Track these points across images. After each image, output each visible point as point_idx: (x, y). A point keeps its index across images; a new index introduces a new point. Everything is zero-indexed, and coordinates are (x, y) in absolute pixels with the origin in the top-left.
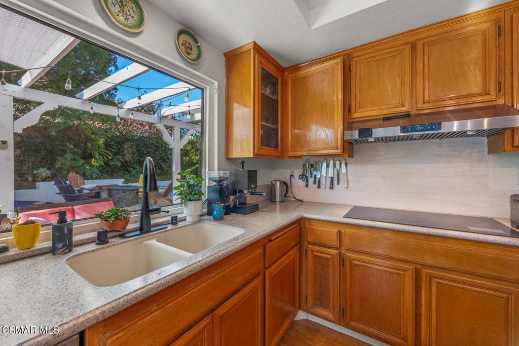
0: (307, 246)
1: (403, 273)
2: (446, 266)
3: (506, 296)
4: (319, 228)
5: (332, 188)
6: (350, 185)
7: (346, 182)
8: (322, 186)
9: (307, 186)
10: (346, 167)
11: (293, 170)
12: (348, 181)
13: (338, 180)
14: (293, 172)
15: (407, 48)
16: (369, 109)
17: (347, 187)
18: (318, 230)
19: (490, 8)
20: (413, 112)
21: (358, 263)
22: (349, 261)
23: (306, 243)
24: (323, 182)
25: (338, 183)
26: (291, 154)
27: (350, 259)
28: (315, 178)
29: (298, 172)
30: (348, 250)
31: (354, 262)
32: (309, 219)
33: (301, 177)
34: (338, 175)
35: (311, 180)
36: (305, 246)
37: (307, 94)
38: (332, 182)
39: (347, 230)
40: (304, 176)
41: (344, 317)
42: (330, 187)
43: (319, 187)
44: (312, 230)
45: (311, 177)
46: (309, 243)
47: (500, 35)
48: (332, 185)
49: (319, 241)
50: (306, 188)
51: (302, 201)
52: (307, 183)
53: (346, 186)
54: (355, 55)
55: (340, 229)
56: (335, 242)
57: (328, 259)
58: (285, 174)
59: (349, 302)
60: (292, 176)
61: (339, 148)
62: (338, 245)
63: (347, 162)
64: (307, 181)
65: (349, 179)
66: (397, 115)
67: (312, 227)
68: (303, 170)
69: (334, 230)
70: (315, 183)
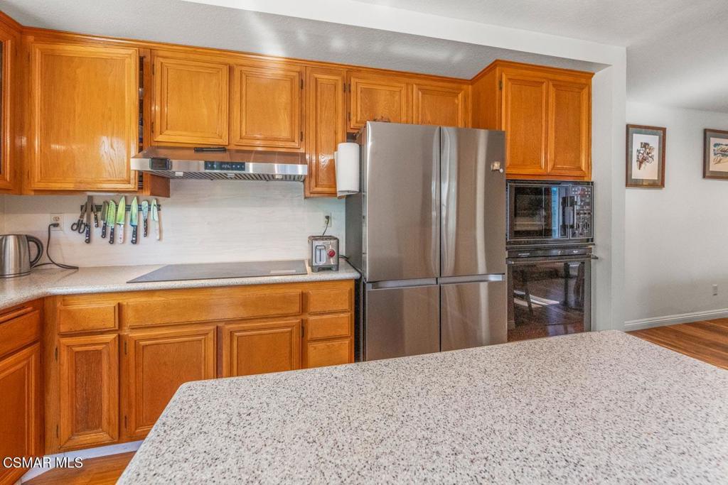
0: (59, 340)
1: (203, 337)
2: (245, 316)
3: (289, 329)
4: (81, 307)
5: (135, 242)
6: (164, 235)
7: (158, 232)
8: (118, 240)
9: (88, 241)
10: (159, 210)
11: (57, 215)
12: (161, 232)
13: (146, 229)
14: (57, 219)
15: (225, 69)
16: (179, 133)
17: (160, 239)
18: (81, 309)
19: (286, 58)
20: (232, 147)
21: (148, 343)
22: (133, 344)
23: (57, 337)
24: (119, 232)
25: (146, 235)
26: (42, 186)
27: (136, 341)
28: (105, 228)
29: (69, 219)
30: (133, 328)
31: (141, 343)
32: (64, 296)
33: (75, 227)
34: (146, 221)
35: (96, 232)
36: (56, 343)
37: (74, 87)
38: (135, 233)
39: (131, 300)
40: (83, 226)
41: (126, 427)
42: (132, 242)
43: (112, 241)
44: (69, 312)
45: (97, 226)
46: (64, 335)
47: (302, 88)
48: (136, 237)
49: (82, 328)
50: (88, 246)
51: (77, 268)
52: (89, 236)
53: (158, 237)
54: (161, 53)
55: (120, 301)
56: (111, 323)
57: (99, 352)
58: (37, 223)
59: (134, 403)
60: (56, 225)
61: (133, 181)
62: (117, 325)
63: (160, 203)
64: (89, 234)
65: (164, 227)
66: (212, 147)
67: (70, 308)
68: (79, 215)
69: (111, 304)
70: (104, 235)
